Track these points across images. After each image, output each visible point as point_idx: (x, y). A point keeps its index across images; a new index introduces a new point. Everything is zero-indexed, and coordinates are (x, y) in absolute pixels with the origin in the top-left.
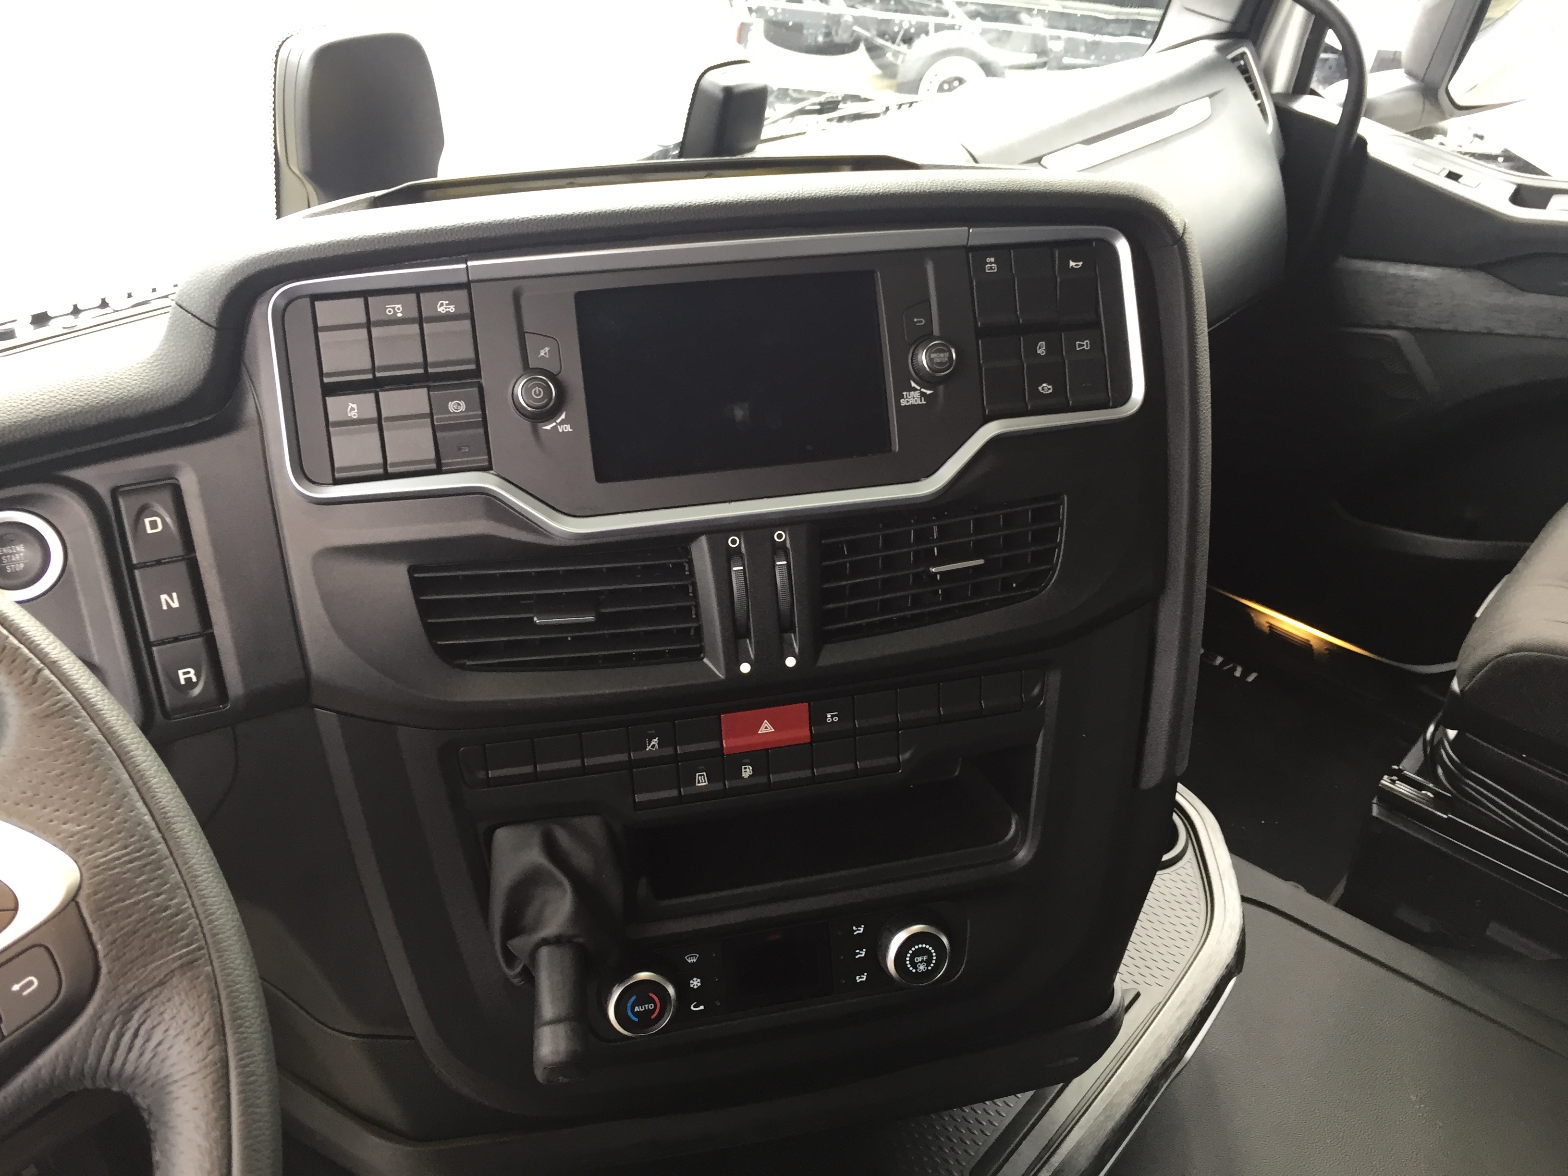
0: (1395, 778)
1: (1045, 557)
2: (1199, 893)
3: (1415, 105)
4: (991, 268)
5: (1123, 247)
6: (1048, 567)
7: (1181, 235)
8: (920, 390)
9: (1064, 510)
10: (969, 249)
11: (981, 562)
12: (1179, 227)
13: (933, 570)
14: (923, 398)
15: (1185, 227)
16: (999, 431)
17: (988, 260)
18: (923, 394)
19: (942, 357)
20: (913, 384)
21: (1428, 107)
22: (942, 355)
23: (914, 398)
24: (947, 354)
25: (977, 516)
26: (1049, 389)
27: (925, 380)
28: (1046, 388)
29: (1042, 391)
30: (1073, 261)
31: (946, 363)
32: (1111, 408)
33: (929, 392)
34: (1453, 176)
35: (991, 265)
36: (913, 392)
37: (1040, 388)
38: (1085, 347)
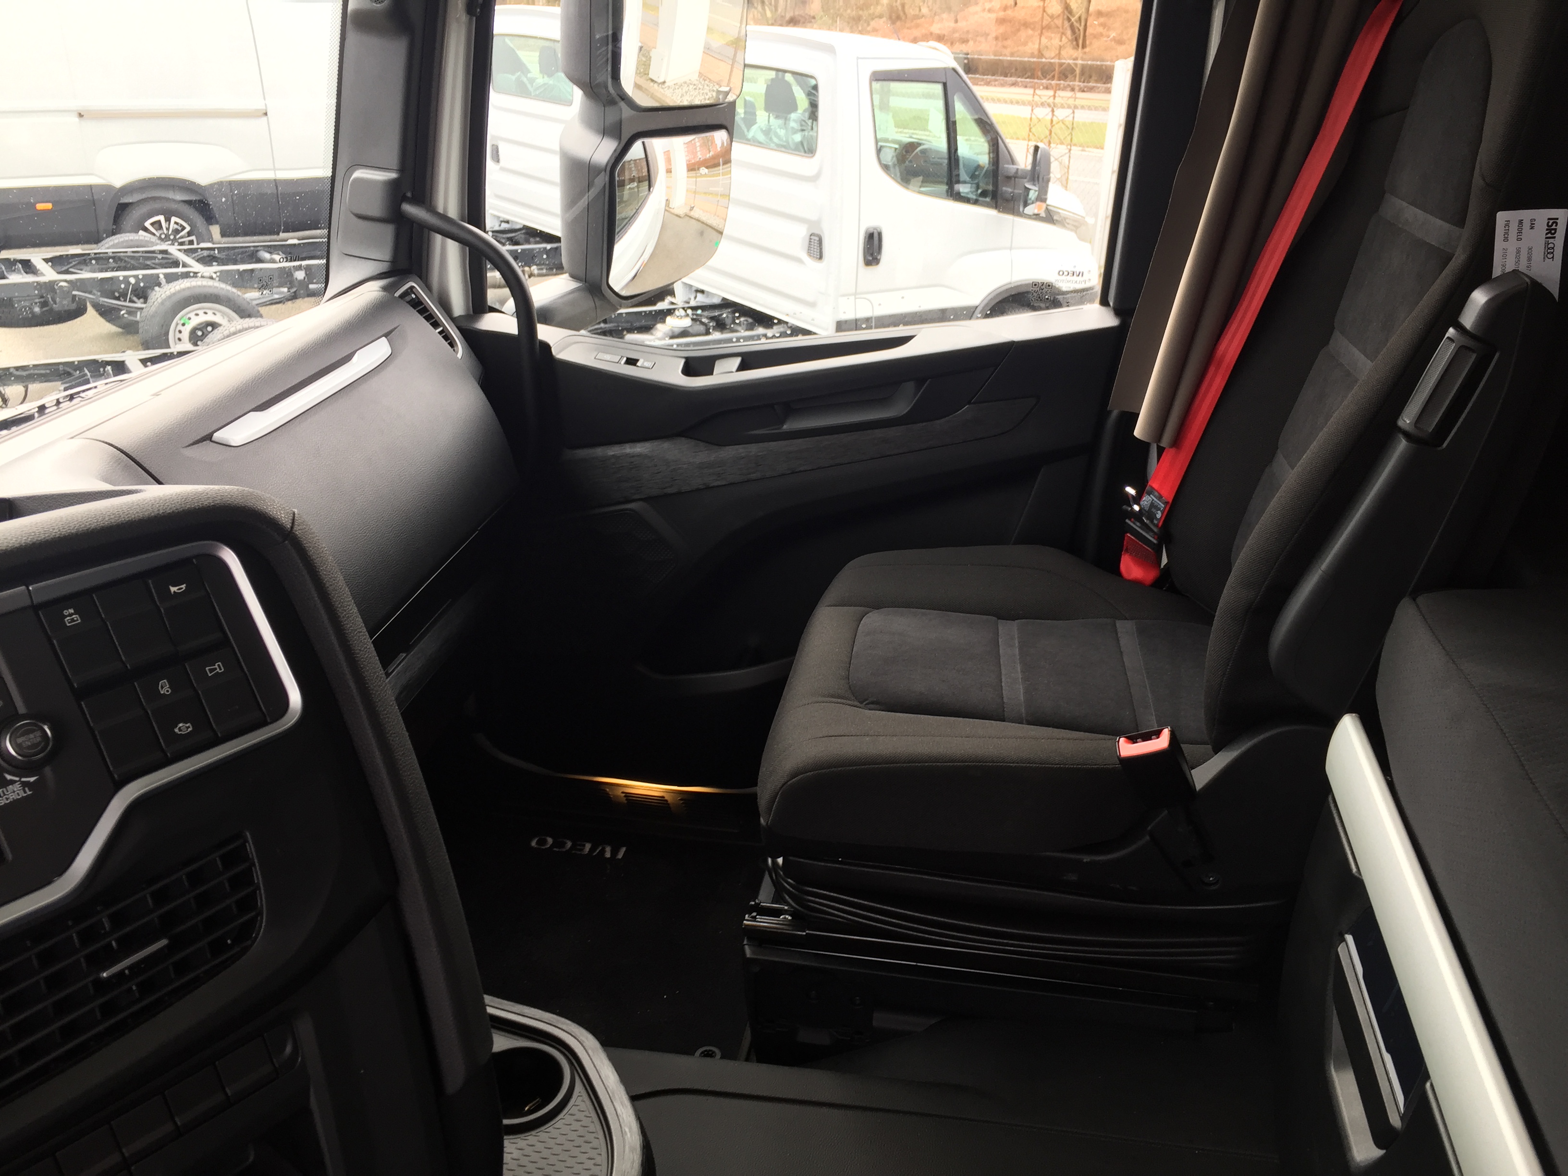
0: (754, 914)
1: (248, 904)
2: (595, 1127)
3: (587, 303)
4: (73, 620)
5: (230, 558)
6: (253, 914)
7: (289, 530)
8: (19, 781)
9: (251, 847)
10: (36, 608)
11: (164, 942)
12: (285, 520)
13: (105, 975)
14: (27, 789)
15: (293, 520)
16: (142, 791)
17: (66, 612)
18: (25, 785)
19: (34, 738)
20: (9, 777)
21: (598, 303)
22: (32, 736)
23: (14, 792)
24: (38, 733)
25: (154, 888)
26: (189, 727)
27: (21, 768)
28: (183, 728)
29: (179, 733)
30: (173, 586)
31: (38, 744)
32: (271, 723)
33: (32, 779)
34: (631, 362)
35: (71, 617)
36: (11, 786)
37: (176, 730)
38: (218, 670)
